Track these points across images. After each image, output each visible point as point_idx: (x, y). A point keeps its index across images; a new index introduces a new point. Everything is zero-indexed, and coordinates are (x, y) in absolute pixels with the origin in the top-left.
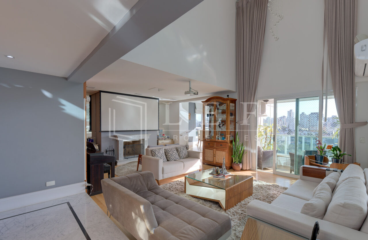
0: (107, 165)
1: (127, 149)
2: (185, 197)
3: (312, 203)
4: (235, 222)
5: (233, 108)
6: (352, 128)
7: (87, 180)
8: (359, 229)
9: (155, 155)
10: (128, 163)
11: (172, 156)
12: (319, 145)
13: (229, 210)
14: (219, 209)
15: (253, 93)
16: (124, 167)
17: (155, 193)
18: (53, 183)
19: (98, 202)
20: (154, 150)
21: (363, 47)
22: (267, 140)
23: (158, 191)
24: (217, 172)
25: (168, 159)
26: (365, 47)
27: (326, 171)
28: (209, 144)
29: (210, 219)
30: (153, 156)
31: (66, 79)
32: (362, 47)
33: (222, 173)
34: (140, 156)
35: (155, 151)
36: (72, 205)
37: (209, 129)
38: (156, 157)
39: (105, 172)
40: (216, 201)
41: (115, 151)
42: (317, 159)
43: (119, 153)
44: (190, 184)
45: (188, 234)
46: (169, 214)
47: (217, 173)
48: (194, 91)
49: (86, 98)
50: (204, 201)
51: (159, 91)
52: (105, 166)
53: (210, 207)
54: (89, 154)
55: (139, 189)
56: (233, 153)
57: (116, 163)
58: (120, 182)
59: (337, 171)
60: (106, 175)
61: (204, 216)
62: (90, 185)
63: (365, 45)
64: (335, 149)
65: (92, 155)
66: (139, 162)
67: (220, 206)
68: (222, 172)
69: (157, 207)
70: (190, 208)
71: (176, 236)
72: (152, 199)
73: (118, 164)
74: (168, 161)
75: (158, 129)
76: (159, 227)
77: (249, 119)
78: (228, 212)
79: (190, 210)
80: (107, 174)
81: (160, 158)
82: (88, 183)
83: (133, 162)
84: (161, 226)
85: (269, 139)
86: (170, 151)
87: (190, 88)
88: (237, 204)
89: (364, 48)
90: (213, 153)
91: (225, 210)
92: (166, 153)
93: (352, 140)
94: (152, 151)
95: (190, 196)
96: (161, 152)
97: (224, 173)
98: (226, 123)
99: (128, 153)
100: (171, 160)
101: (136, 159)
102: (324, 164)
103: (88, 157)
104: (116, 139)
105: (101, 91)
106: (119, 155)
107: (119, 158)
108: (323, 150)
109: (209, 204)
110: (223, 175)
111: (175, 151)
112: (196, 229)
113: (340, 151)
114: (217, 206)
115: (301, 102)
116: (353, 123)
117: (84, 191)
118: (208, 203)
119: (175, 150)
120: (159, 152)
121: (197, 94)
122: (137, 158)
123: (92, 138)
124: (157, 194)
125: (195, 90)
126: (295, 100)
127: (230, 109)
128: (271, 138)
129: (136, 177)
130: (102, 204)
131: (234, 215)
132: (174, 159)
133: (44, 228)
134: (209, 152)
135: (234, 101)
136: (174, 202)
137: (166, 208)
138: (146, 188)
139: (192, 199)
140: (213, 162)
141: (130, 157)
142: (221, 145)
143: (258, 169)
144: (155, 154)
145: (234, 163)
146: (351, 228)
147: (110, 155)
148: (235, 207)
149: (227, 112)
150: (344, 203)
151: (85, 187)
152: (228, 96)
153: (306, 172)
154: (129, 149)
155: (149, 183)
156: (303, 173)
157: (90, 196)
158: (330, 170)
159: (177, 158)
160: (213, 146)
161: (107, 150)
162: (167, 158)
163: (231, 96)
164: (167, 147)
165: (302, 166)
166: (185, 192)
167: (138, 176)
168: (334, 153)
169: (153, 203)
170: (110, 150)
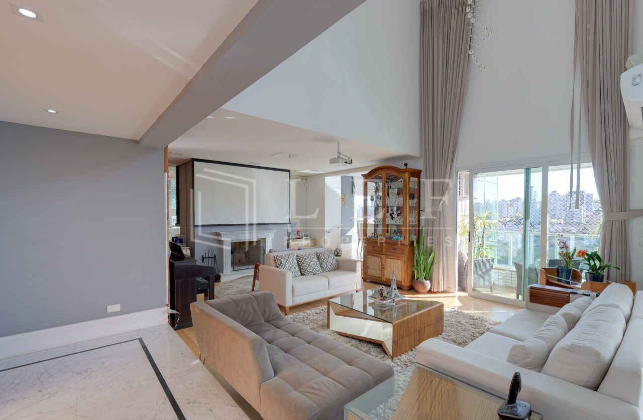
0: (201, 281)
1: (238, 255)
2: (328, 335)
3: (524, 346)
4: (407, 377)
5: (416, 186)
6: (625, 220)
7: (169, 304)
8: (596, 388)
9: (280, 265)
10: (239, 278)
11: (310, 267)
12: (564, 250)
13: (399, 357)
14: (382, 356)
15: (450, 160)
16: (231, 284)
17: (275, 326)
18: (117, 308)
19: (187, 340)
20: (279, 257)
21: (636, 78)
22: (477, 241)
23: (280, 323)
24: (381, 294)
25: (303, 273)
26: (639, 78)
27: (571, 295)
28: (373, 247)
29: (358, 369)
30: (277, 267)
31: (137, 142)
32: (634, 79)
33: (391, 296)
34: (256, 268)
35: (280, 259)
36: (146, 343)
37: (375, 222)
38: (283, 268)
39: (199, 292)
40: (378, 342)
41: (216, 257)
42: (560, 274)
43: (224, 262)
44: (336, 314)
45: (319, 390)
46: (295, 359)
47: (382, 297)
48: (345, 158)
49: (168, 173)
50: (358, 342)
51: (290, 157)
52: (200, 282)
53: (367, 352)
54: (173, 261)
55: (250, 319)
56: (415, 263)
57: (218, 279)
58: (220, 308)
59: (589, 295)
60: (201, 296)
61: (350, 363)
62: (174, 312)
63: (640, 75)
64: (593, 256)
65: (177, 264)
66: (256, 277)
67: (384, 352)
68: (389, 294)
69: (276, 348)
70: (328, 350)
71: (301, 392)
72: (268, 335)
73: (223, 279)
74: (302, 275)
75: (288, 222)
76: (277, 377)
77: (443, 204)
78: (397, 361)
79: (329, 355)
80: (203, 295)
81: (289, 270)
82: (171, 309)
83: (247, 276)
84: (279, 377)
85: (480, 240)
86: (306, 259)
87: (339, 153)
88: (414, 348)
89: (638, 81)
90: (382, 262)
91: (392, 358)
92: (299, 262)
93: (623, 241)
94: (275, 258)
95: (336, 334)
96: (291, 260)
97: (393, 296)
98: (404, 212)
99: (240, 261)
100: (307, 273)
101: (251, 272)
102: (572, 283)
103: (172, 266)
104: (219, 238)
105: (193, 160)
106: (224, 264)
107: (224, 270)
108: (570, 258)
109: (366, 347)
110: (392, 300)
111: (315, 260)
112: (333, 383)
113: (600, 260)
114: (379, 350)
115: (535, 174)
116: (626, 211)
117: (166, 321)
118: (365, 345)
119: (313, 258)
120: (287, 260)
121: (351, 163)
122: (253, 270)
123: (181, 237)
124: (278, 327)
125: (347, 157)
126: (523, 170)
127: (409, 188)
128: (483, 237)
129: (247, 301)
130: (193, 342)
131: (407, 365)
132: (313, 272)
133: (104, 376)
134: (375, 261)
135: (417, 174)
136: (304, 340)
137: (290, 349)
138: (262, 318)
139: (338, 338)
140: (381, 277)
141: (242, 268)
142: (394, 249)
143: (459, 290)
144: (281, 263)
145: (417, 280)
146: (580, 385)
147: (210, 265)
148: (410, 353)
149: (404, 192)
150: (572, 345)
151: (167, 316)
152: (406, 165)
153: (536, 297)
154: (240, 255)
155: (267, 310)
156: (530, 299)
157: (174, 330)
158: (577, 293)
159: (318, 271)
160: (380, 251)
161: (204, 257)
162: (300, 269)
163: (412, 165)
164: (300, 253)
165: (529, 286)
166: (328, 326)
167: (250, 298)
168: (590, 265)
169: (270, 342)
170: (210, 256)
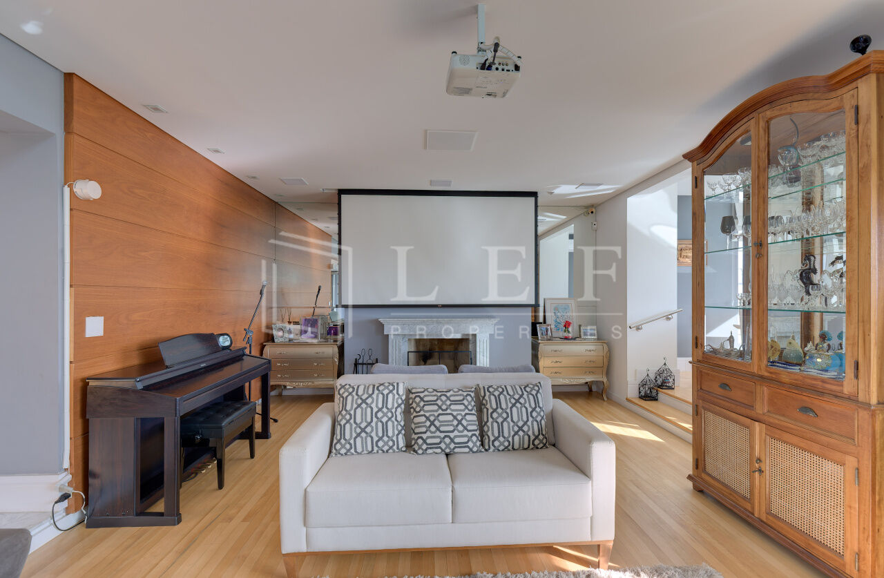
25: (412, 443)
28: (724, 386)
74: (409, 449)
75: (533, 303)
90: (753, 448)
105: (342, 192)
134: (728, 434)
142: (806, 409)
161: (358, 362)
162: (407, 432)
170: (364, 362)
